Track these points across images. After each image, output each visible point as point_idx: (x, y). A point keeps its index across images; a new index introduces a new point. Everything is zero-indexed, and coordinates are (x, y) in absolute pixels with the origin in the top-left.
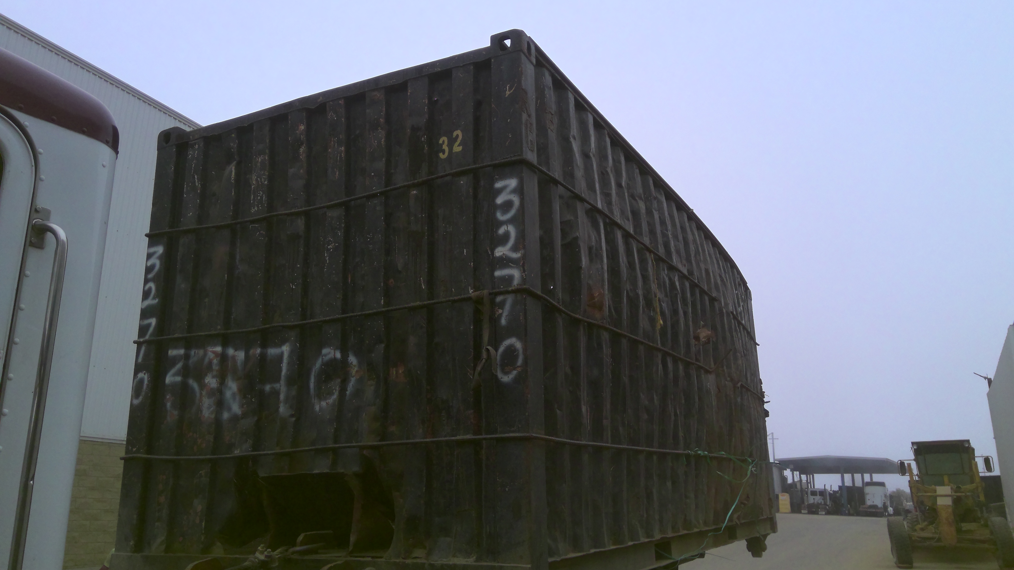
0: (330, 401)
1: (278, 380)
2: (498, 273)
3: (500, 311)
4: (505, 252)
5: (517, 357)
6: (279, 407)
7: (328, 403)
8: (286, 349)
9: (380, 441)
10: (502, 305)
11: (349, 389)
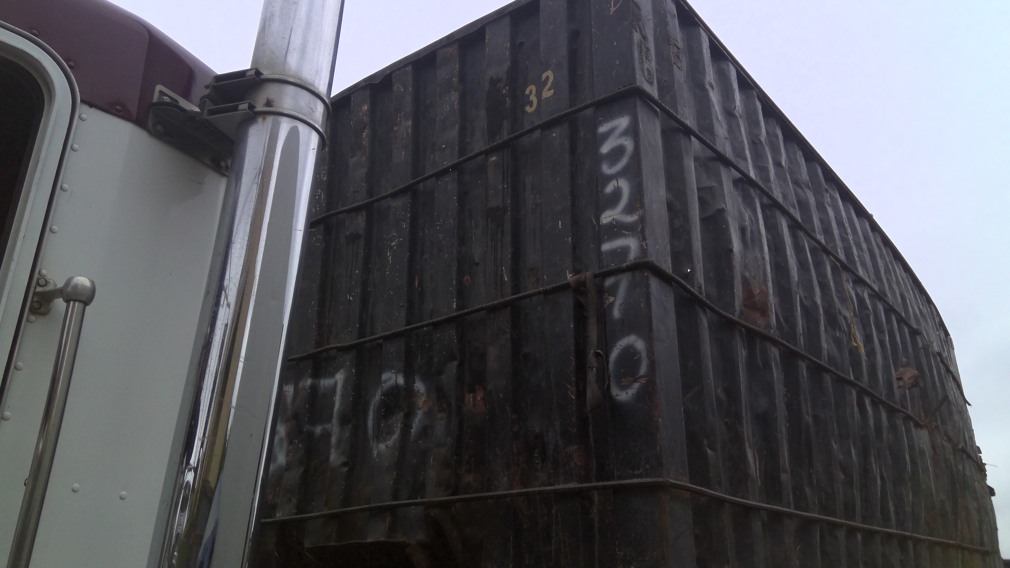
0: (390, 443)
1: (329, 418)
2: (606, 247)
3: (611, 299)
4: (615, 217)
5: (638, 363)
6: (330, 454)
7: (388, 446)
8: (340, 377)
9: (452, 494)
10: (614, 290)
11: (414, 426)
